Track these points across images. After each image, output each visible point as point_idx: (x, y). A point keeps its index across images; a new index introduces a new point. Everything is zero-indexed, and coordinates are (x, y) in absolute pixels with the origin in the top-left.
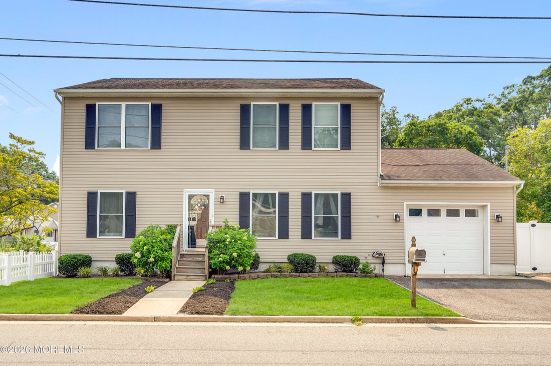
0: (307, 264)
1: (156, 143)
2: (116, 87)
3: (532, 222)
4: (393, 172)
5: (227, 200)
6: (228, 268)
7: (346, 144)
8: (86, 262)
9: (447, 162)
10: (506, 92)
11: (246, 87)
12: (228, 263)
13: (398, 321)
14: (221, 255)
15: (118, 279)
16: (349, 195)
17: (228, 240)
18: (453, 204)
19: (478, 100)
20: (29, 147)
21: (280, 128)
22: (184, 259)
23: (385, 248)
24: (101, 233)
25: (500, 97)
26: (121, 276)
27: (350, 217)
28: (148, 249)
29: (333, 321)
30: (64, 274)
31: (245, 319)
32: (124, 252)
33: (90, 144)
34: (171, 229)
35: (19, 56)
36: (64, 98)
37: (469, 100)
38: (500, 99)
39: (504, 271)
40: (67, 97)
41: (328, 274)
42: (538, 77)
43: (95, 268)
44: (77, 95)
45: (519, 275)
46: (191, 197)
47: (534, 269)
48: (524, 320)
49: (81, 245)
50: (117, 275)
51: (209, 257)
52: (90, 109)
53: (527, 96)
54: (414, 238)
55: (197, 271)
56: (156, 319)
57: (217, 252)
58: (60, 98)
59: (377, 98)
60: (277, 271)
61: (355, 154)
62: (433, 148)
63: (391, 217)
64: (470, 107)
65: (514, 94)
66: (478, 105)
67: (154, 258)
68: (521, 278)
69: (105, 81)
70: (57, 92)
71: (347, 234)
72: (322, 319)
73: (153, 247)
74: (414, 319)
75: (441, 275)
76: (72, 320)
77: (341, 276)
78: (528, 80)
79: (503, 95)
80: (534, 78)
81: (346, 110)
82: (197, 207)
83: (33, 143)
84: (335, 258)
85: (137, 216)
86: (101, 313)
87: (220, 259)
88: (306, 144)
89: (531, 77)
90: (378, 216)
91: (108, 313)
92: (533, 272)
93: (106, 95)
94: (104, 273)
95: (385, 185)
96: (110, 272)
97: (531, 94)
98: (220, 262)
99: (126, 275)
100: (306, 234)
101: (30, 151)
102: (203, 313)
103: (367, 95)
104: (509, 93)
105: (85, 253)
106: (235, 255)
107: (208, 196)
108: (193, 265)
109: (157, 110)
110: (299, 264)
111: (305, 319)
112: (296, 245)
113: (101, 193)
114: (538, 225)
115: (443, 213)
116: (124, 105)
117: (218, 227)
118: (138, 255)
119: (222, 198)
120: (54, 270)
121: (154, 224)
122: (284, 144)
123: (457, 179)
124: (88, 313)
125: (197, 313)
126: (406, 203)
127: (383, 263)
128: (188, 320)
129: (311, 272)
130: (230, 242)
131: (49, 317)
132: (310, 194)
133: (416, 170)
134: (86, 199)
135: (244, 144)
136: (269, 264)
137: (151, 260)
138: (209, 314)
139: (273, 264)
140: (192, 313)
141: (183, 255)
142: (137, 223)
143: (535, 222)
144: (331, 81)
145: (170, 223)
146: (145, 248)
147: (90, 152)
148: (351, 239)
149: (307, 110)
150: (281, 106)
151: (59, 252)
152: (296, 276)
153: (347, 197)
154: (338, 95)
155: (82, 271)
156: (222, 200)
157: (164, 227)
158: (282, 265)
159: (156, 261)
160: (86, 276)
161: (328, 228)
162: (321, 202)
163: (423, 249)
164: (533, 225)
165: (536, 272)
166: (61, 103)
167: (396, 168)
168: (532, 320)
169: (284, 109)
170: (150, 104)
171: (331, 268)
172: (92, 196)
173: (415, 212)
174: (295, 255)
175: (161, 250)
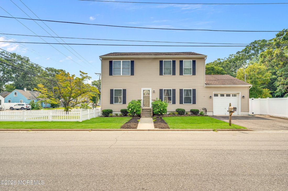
0: (183, 112)
1: (132, 74)
2: (118, 55)
3: (252, 98)
4: (209, 82)
5: (156, 92)
6: (160, 113)
7: (194, 73)
8: (111, 112)
9: (224, 79)
10: (230, 56)
11: (161, 55)
12: (160, 112)
13: (228, 130)
14: (157, 109)
15: (122, 117)
16: (195, 90)
17: (159, 104)
18: (228, 92)
19: (222, 59)
20: (86, 75)
21: (173, 68)
22: (144, 111)
23: (207, 107)
24: (115, 102)
25: (228, 58)
26: (123, 116)
27: (195, 97)
28: (134, 108)
29: (207, 131)
30: (104, 116)
31: (178, 130)
32: (124, 109)
33: (111, 74)
34: (139, 101)
35: (97, 45)
36: (102, 59)
37: (219, 59)
38: (228, 59)
39: (245, 114)
40: (103, 59)
41: (190, 115)
42: (242, 52)
43: (114, 114)
44: (107, 58)
45: (250, 115)
46: (144, 91)
47: (253, 113)
48: (268, 130)
49: (109, 107)
50: (121, 116)
51: (153, 110)
52: (111, 62)
53: (238, 58)
54: (230, 103)
55: (149, 114)
56: (149, 130)
57: (156, 108)
58: (101, 59)
59: (204, 58)
60: (173, 114)
61: (197, 77)
62: (210, 75)
63: (208, 97)
64: (219, 61)
65: (233, 57)
66: (222, 61)
67: (136, 110)
68: (250, 116)
69: (111, 53)
70: (100, 57)
71: (194, 103)
72: (203, 130)
73: (135, 107)
74: (233, 130)
75: (225, 115)
76: (122, 131)
77: (194, 116)
78: (238, 53)
79: (229, 57)
80: (240, 52)
81: (194, 62)
82: (146, 94)
83: (87, 74)
84: (191, 110)
85: (126, 97)
86: (130, 128)
87: (157, 111)
88: (181, 73)
89: (239, 52)
90: (204, 97)
91: (132, 128)
92: (252, 114)
93: (116, 58)
94: (117, 115)
95: (207, 87)
96: (119, 115)
97: (239, 57)
98: (157, 112)
99: (124, 116)
100: (181, 102)
101: (86, 76)
102: (163, 128)
103: (201, 57)
104: (231, 57)
105: (110, 109)
106: (162, 109)
107: (149, 91)
108: (147, 113)
109: (132, 62)
110: (180, 112)
111: (198, 130)
112: (178, 106)
113: (115, 90)
114: (254, 99)
115: (225, 95)
116: (122, 61)
117: (154, 100)
118: (130, 109)
119: (154, 91)
120: (100, 114)
121: (134, 99)
122: (174, 74)
123: (230, 84)
124: (126, 128)
125: (161, 128)
126: (213, 92)
127: (206, 111)
128: (159, 131)
129: (184, 114)
130: (160, 105)
131: (114, 130)
132: (182, 90)
133: (216, 82)
134: (110, 92)
135: (161, 74)
136: (169, 112)
137: (135, 111)
138: (165, 128)
139: (171, 112)
140: (160, 128)
141: (143, 109)
142: (126, 99)
143: (253, 98)
144: (185, 53)
145: (139, 99)
146: (133, 107)
147: (111, 76)
148: (195, 104)
149: (181, 62)
150: (173, 61)
151: (101, 109)
152: (180, 116)
153: (194, 91)
154: (191, 57)
155: (110, 115)
156: (154, 92)
157: (137, 100)
158: (174, 112)
159: (136, 112)
160: (111, 116)
161: (188, 100)
162: (186, 92)
163: (236, 107)
164: (253, 99)
165: (253, 114)
166: (101, 61)
167: (209, 81)
168: (270, 130)
169: (174, 62)
170: (130, 60)
171: (190, 113)
172: (112, 91)
173: (216, 95)
174: (179, 109)
175: (138, 108)
